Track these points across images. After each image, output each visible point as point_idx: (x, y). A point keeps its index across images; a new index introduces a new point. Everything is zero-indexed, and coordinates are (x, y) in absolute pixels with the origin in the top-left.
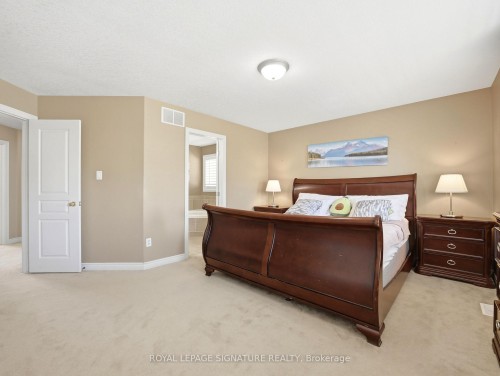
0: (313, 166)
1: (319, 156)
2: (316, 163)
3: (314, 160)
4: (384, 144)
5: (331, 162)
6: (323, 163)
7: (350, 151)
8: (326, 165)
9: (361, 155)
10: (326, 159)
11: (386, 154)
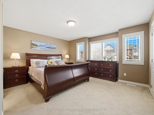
0: (34, 49)
1: (37, 46)
2: (35, 48)
3: (34, 46)
4: (55, 46)
5: (41, 48)
6: (38, 48)
7: (47, 46)
8: (39, 49)
9: (50, 48)
10: (40, 47)
11: (56, 49)
